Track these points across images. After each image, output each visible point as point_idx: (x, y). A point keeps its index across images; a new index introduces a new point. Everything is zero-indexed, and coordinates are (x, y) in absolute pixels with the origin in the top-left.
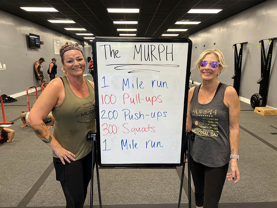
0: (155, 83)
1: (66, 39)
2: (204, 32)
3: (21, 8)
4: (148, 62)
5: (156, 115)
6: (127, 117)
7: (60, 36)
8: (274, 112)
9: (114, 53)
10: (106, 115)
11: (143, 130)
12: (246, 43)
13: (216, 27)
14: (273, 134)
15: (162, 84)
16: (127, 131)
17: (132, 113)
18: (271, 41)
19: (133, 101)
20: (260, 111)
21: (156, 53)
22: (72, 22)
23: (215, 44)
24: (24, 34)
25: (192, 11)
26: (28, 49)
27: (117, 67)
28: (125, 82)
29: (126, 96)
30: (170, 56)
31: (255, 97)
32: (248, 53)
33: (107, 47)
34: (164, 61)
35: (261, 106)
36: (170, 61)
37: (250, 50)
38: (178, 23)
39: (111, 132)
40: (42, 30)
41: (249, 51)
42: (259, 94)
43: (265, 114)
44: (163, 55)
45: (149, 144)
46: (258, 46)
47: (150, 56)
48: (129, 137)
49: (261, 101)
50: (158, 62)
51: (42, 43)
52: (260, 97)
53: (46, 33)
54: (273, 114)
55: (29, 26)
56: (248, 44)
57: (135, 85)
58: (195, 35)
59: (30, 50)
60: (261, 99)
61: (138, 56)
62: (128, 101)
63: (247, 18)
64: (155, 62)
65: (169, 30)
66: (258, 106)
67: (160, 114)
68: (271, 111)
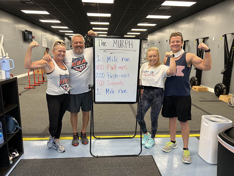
0: (124, 59)
1: (51, 35)
2: (159, 32)
3: (22, 11)
4: (120, 48)
5: (124, 76)
6: (109, 77)
7: (46, 32)
8: (205, 89)
9: (104, 44)
10: (98, 76)
11: (117, 84)
12: (188, 41)
13: (168, 28)
14: (200, 101)
15: (127, 60)
16: (109, 84)
17: (112, 75)
18: (203, 39)
19: (113, 68)
20: (195, 89)
21: (124, 44)
22: (59, 22)
23: (167, 41)
24: (20, 30)
25: (149, 17)
26: (23, 42)
27: (105, 51)
28: (109, 59)
29: (109, 66)
30: (131, 45)
31: (193, 79)
32: (189, 48)
33: (100, 41)
34: (128, 48)
35: (197, 86)
36: (131, 48)
37: (191, 45)
38: (139, 25)
39: (101, 85)
40: (34, 28)
41: (189, 46)
42: (196, 77)
43: (199, 90)
44: (128, 45)
45: (120, 91)
46: (195, 43)
47: (121, 45)
48: (110, 88)
49: (197, 82)
50: (125, 49)
51: (33, 37)
52: (196, 79)
53: (36, 30)
54: (204, 90)
55: (24, 24)
56: (189, 42)
57: (114, 60)
58: (153, 34)
59: (25, 43)
60: (196, 80)
61: (115, 45)
62: (110, 68)
63: (189, 23)
64: (123, 48)
65: (133, 30)
66: (195, 85)
67: (126, 75)
68: (203, 88)
